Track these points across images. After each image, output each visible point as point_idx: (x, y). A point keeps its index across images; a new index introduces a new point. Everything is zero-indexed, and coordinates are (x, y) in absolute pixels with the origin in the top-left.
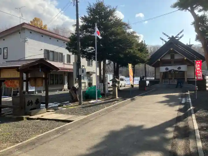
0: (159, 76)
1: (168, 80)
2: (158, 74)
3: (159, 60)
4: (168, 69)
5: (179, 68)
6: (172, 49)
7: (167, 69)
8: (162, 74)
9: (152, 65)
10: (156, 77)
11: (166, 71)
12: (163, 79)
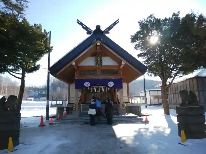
0: (74, 99)
3: (74, 63)
6: (98, 44)
10: (71, 99)
12: (81, 104)
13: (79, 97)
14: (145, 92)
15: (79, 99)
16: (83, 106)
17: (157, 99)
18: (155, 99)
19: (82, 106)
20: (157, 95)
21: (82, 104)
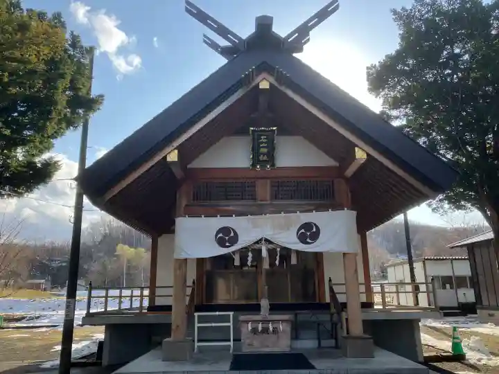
0: (171, 291)
1: (226, 319)
2: (166, 276)
3: (173, 157)
4: (234, 240)
5: (309, 233)
6: (264, 85)
7: (226, 237)
8: (192, 275)
9: (109, 195)
10: (158, 292)
11: (223, 251)
12: (196, 314)
13: (189, 283)
14: (411, 263)
15: (189, 291)
16: (201, 320)
17: (451, 288)
18: (444, 288)
19: (199, 323)
20: (451, 274)
21: (197, 310)
